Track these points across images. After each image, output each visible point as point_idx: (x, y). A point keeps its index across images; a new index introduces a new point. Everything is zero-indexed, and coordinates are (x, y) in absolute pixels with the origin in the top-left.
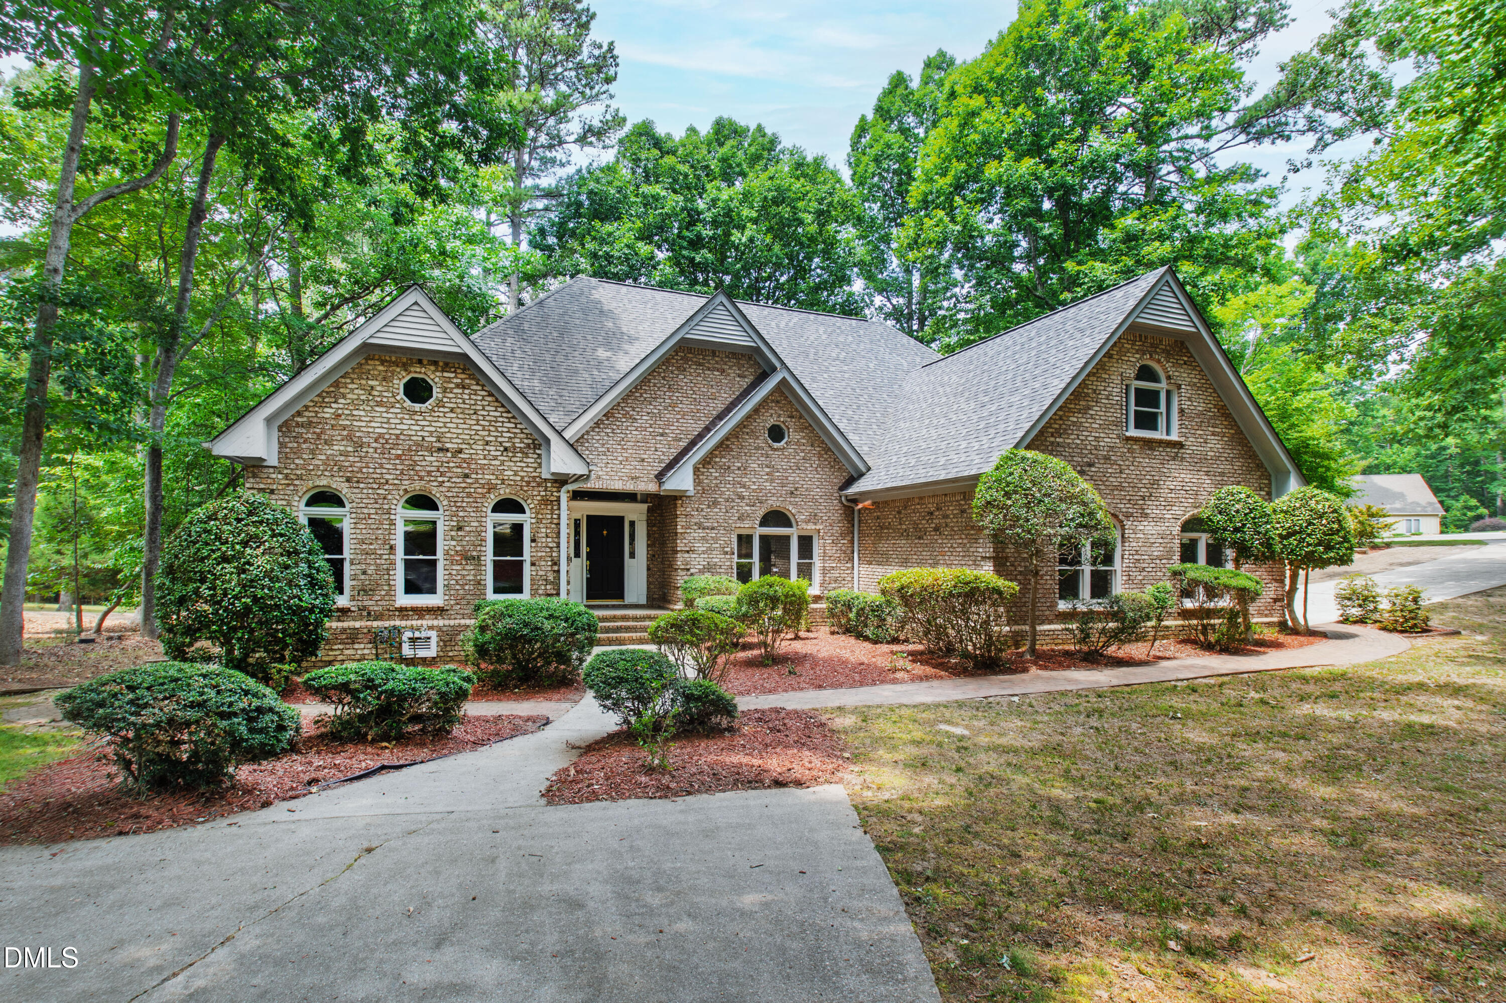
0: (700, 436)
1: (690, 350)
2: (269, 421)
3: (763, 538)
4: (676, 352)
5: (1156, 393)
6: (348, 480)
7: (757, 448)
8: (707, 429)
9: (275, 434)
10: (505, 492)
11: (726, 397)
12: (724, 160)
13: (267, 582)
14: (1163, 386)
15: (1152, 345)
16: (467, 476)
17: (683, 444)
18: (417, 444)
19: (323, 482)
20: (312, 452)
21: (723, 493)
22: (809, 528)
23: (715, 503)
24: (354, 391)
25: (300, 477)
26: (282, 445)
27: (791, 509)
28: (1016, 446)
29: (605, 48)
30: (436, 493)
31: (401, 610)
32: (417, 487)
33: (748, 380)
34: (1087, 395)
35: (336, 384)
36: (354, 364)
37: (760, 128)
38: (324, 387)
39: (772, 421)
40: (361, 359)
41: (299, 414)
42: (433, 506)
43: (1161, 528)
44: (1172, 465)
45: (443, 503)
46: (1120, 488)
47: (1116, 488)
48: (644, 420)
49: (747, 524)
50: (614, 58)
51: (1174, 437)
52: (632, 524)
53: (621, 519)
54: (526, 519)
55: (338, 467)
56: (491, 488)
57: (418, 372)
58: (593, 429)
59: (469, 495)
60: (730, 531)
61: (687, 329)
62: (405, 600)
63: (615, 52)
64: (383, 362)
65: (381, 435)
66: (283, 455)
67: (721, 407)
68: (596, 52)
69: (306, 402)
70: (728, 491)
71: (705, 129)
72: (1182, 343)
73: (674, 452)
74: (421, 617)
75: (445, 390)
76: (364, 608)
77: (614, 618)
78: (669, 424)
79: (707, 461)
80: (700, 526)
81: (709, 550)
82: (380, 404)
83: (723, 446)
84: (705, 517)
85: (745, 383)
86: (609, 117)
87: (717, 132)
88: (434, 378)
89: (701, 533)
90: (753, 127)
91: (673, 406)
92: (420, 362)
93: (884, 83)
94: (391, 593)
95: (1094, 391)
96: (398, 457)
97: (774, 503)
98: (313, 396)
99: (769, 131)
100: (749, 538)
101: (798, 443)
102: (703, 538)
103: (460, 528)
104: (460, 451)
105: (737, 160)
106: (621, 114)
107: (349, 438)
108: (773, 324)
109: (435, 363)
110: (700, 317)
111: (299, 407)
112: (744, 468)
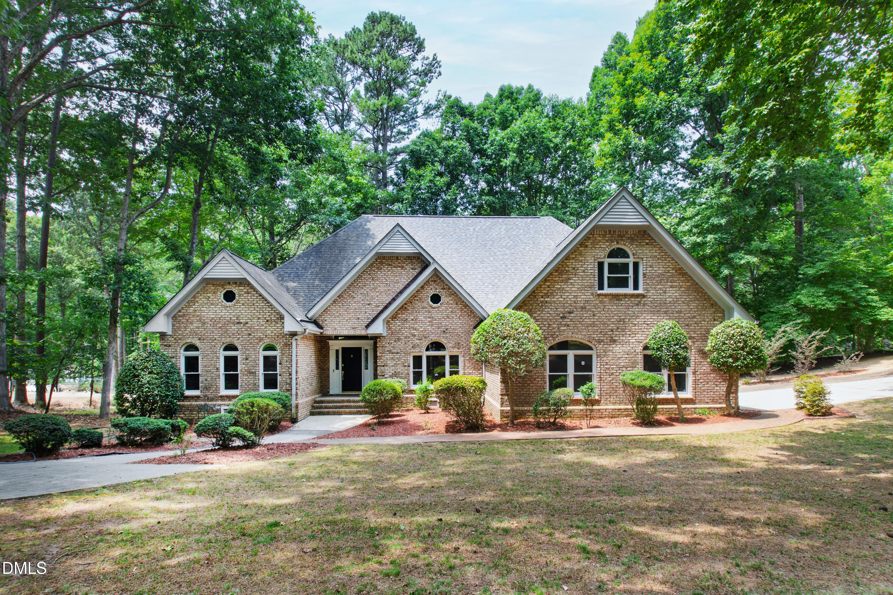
0: (390, 304)
1: (384, 258)
2: (168, 315)
3: (428, 357)
4: (376, 260)
5: (627, 265)
6: (200, 339)
7: (423, 308)
8: (394, 300)
9: (171, 320)
10: (267, 341)
11: (404, 281)
12: (502, 113)
13: (147, 385)
14: (630, 261)
15: (619, 236)
16: (250, 335)
17: (380, 308)
18: (228, 321)
19: (189, 341)
20: (185, 328)
21: (403, 334)
22: (455, 352)
23: (399, 339)
24: (201, 300)
25: (180, 339)
26: (173, 325)
27: (444, 341)
28: (508, 307)
29: (431, 59)
30: (236, 343)
31: (221, 397)
32: (228, 341)
33: (417, 271)
34: (568, 271)
35: (194, 297)
36: (201, 287)
37: (530, 87)
38: (189, 298)
39: (432, 293)
40: (204, 285)
41: (180, 311)
42: (236, 349)
43: (626, 348)
44: (636, 309)
45: (239, 347)
46: (593, 325)
47: (590, 325)
48: (359, 297)
49: (417, 350)
50: (438, 62)
51: (640, 291)
52: (366, 351)
53: (360, 349)
54: (276, 353)
55: (194, 333)
56: (261, 339)
57: (229, 288)
58: (332, 304)
59: (251, 343)
60: (407, 354)
61: (378, 247)
62: (224, 392)
63: (438, 59)
64: (213, 285)
65: (213, 318)
66: (174, 330)
67: (401, 287)
68: (427, 62)
69: (182, 306)
70: (406, 332)
71: (495, 94)
72: (645, 232)
73: (376, 313)
74: (230, 400)
75: (240, 295)
76: (206, 396)
77: (343, 401)
78: (372, 298)
79: (394, 317)
80: (390, 352)
81: (395, 365)
82: (212, 304)
83: (403, 308)
84: (393, 347)
85: (415, 273)
86: (440, 97)
87: (501, 96)
88: (235, 290)
89: (391, 356)
90: (526, 87)
91: (375, 289)
92: (229, 283)
93: (608, 42)
94: (217, 389)
95: (574, 269)
96: (220, 327)
97: (434, 338)
98: (185, 303)
99: (535, 88)
100: (420, 357)
101: (447, 303)
102: (392, 358)
103: (247, 359)
104: (247, 323)
105: (511, 112)
106: (448, 94)
107: (200, 320)
108: (472, 229)
109: (236, 283)
110: (386, 240)
111: (179, 308)
112: (415, 320)
